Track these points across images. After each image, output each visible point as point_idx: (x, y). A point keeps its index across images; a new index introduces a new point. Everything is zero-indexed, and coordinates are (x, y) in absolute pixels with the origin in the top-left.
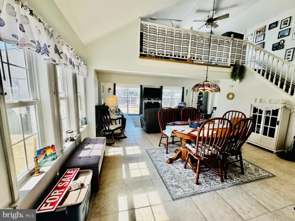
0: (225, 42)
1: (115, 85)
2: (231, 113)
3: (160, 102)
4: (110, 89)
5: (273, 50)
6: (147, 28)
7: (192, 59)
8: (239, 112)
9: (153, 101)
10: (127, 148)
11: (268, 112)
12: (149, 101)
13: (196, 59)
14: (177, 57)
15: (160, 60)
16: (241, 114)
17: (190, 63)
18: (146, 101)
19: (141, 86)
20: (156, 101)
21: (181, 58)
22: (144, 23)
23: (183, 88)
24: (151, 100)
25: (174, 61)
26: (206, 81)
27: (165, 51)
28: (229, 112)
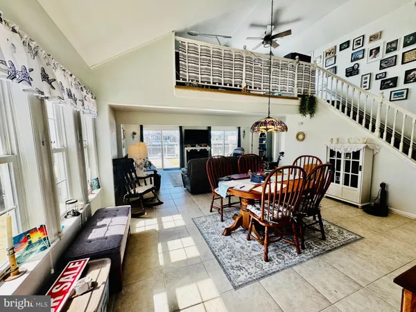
0: (289, 66)
1: (141, 127)
2: (303, 158)
3: (208, 148)
4: (134, 134)
5: (347, 76)
6: (185, 46)
7: (248, 89)
8: (313, 157)
9: (198, 148)
10: (164, 219)
11: (347, 155)
12: (194, 148)
13: (253, 89)
14: (228, 86)
15: (205, 90)
16: (315, 159)
17: (246, 94)
18: (189, 149)
19: (181, 127)
20: (203, 148)
21: (233, 87)
22: (180, 39)
23: (239, 128)
24: (195, 146)
25: (225, 92)
26: (269, 117)
27: (211, 77)
28: (300, 157)
